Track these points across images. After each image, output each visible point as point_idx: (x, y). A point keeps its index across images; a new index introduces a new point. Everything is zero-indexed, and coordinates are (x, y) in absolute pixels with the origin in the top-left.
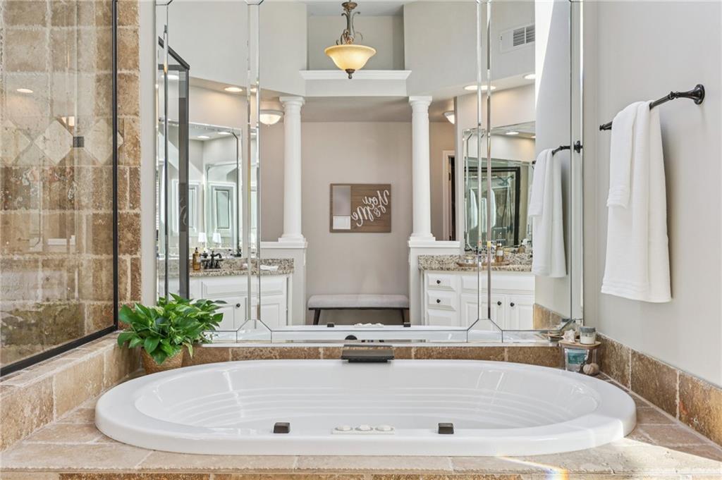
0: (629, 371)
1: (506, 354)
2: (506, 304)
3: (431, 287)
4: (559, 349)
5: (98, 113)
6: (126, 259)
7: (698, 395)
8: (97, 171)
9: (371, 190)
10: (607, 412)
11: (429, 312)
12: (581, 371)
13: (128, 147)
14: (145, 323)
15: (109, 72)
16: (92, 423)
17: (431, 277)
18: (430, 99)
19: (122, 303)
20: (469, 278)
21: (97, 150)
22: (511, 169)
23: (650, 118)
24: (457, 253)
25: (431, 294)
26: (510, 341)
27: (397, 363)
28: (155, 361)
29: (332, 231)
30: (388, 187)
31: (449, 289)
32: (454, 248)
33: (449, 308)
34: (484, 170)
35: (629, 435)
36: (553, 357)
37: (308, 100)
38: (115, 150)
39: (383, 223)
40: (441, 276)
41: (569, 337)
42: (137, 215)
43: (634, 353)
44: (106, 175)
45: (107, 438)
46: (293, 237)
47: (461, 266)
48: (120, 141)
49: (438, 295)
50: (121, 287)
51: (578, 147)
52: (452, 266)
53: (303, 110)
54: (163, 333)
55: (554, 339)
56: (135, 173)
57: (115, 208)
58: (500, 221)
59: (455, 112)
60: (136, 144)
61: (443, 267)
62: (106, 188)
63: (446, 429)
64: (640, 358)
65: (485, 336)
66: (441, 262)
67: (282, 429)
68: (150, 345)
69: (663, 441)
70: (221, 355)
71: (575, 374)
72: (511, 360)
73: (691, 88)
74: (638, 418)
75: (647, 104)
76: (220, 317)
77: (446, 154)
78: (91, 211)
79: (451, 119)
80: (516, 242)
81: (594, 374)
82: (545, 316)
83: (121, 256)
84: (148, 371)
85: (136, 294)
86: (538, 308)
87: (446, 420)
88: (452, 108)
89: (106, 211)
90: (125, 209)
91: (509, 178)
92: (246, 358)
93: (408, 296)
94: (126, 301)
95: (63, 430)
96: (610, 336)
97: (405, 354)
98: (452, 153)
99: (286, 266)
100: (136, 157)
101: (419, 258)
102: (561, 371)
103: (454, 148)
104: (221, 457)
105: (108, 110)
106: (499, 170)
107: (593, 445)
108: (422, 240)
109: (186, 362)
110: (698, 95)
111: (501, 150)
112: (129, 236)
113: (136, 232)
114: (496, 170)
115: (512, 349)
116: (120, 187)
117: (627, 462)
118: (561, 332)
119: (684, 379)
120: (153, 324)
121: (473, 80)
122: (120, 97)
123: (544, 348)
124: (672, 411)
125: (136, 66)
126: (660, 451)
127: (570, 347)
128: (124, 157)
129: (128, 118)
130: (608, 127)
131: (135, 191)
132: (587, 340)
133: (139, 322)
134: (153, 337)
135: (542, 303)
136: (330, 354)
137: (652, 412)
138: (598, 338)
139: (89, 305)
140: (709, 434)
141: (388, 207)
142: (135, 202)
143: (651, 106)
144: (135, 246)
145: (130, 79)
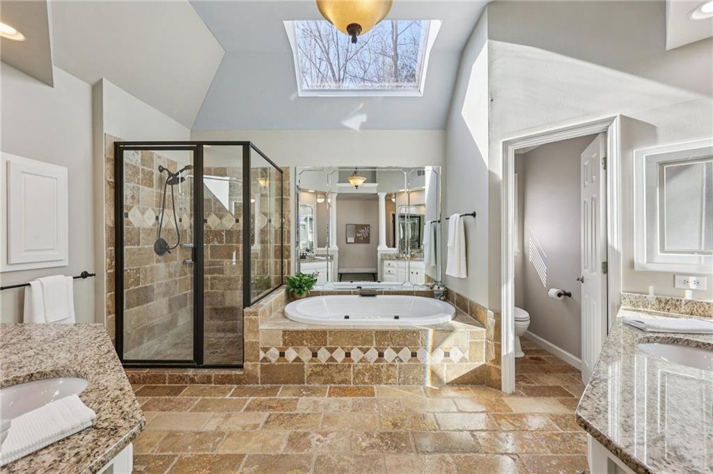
0: (455, 299)
1: (415, 293)
2: (415, 273)
3: (386, 266)
4: (433, 292)
5: (276, 211)
6: (285, 261)
7: (474, 307)
8: (276, 231)
9: (362, 227)
10: (446, 312)
11: (386, 276)
12: (440, 299)
13: (286, 223)
14: (295, 283)
15: (280, 197)
16: (284, 315)
17: (386, 262)
18: (386, 194)
19: (284, 276)
20: (401, 263)
21: (275, 223)
22: (417, 217)
23: (460, 221)
24: (396, 252)
25: (386, 269)
26: (416, 289)
27: (378, 297)
28: (298, 296)
29: (347, 243)
30: (369, 225)
31: (393, 267)
32: (395, 251)
33: (393, 274)
34: (407, 217)
35: (453, 319)
36: (430, 294)
37: (339, 194)
38: (282, 224)
39: (366, 240)
40: (389, 262)
41: (436, 288)
42: (289, 246)
43: (457, 294)
44: (279, 232)
45: (291, 320)
46: (334, 247)
47: (398, 258)
48: (284, 221)
49: (389, 269)
50: (284, 270)
51: (439, 222)
52: (394, 258)
53: (337, 197)
54: (300, 286)
55: (431, 288)
56: (289, 232)
57: (282, 243)
58: (413, 237)
59: (395, 198)
60: (289, 222)
61: (390, 258)
62: (279, 237)
63: (397, 318)
64: (458, 295)
65: (408, 287)
66: (390, 256)
67: (347, 317)
68: (297, 291)
69: (462, 321)
70: (317, 294)
71: (438, 300)
72: (417, 295)
73: (472, 212)
74: (456, 314)
75: (459, 215)
76: (316, 280)
77: (391, 213)
78: (274, 244)
79: (394, 200)
80: (419, 246)
81: (444, 300)
82: (429, 279)
83: (284, 260)
84: (295, 299)
85: (289, 273)
86: (426, 276)
87: (396, 315)
88: (394, 196)
89: (279, 244)
90: (285, 244)
91: (416, 221)
92: (326, 295)
93: (377, 269)
94: (286, 275)
95: (276, 318)
96: (449, 288)
97: (381, 293)
98: (394, 213)
99: (329, 257)
100: (289, 226)
101: (381, 254)
102: (433, 299)
103: (395, 211)
104: (329, 326)
105: (280, 210)
106: (412, 217)
107: (442, 322)
108: (383, 248)
109: (308, 296)
110: (474, 215)
111: (413, 211)
112: (287, 253)
113: (289, 252)
114: (411, 217)
115: (417, 292)
116: (284, 236)
117: (452, 327)
118: (434, 286)
119: (471, 302)
120: (297, 283)
121: (404, 188)
122: (284, 205)
123: (427, 291)
124: (467, 313)
125: (289, 195)
126: (462, 324)
127: (437, 291)
128: (285, 226)
129: (287, 213)
130: (448, 219)
131: (289, 238)
132: (441, 289)
133: (292, 282)
134: (297, 288)
135: (428, 274)
136: (355, 293)
137: (461, 313)
138: (446, 288)
139: (273, 276)
140: (476, 319)
141: (369, 234)
142: (289, 242)
143: (461, 216)
144: (289, 256)
145: (287, 199)
